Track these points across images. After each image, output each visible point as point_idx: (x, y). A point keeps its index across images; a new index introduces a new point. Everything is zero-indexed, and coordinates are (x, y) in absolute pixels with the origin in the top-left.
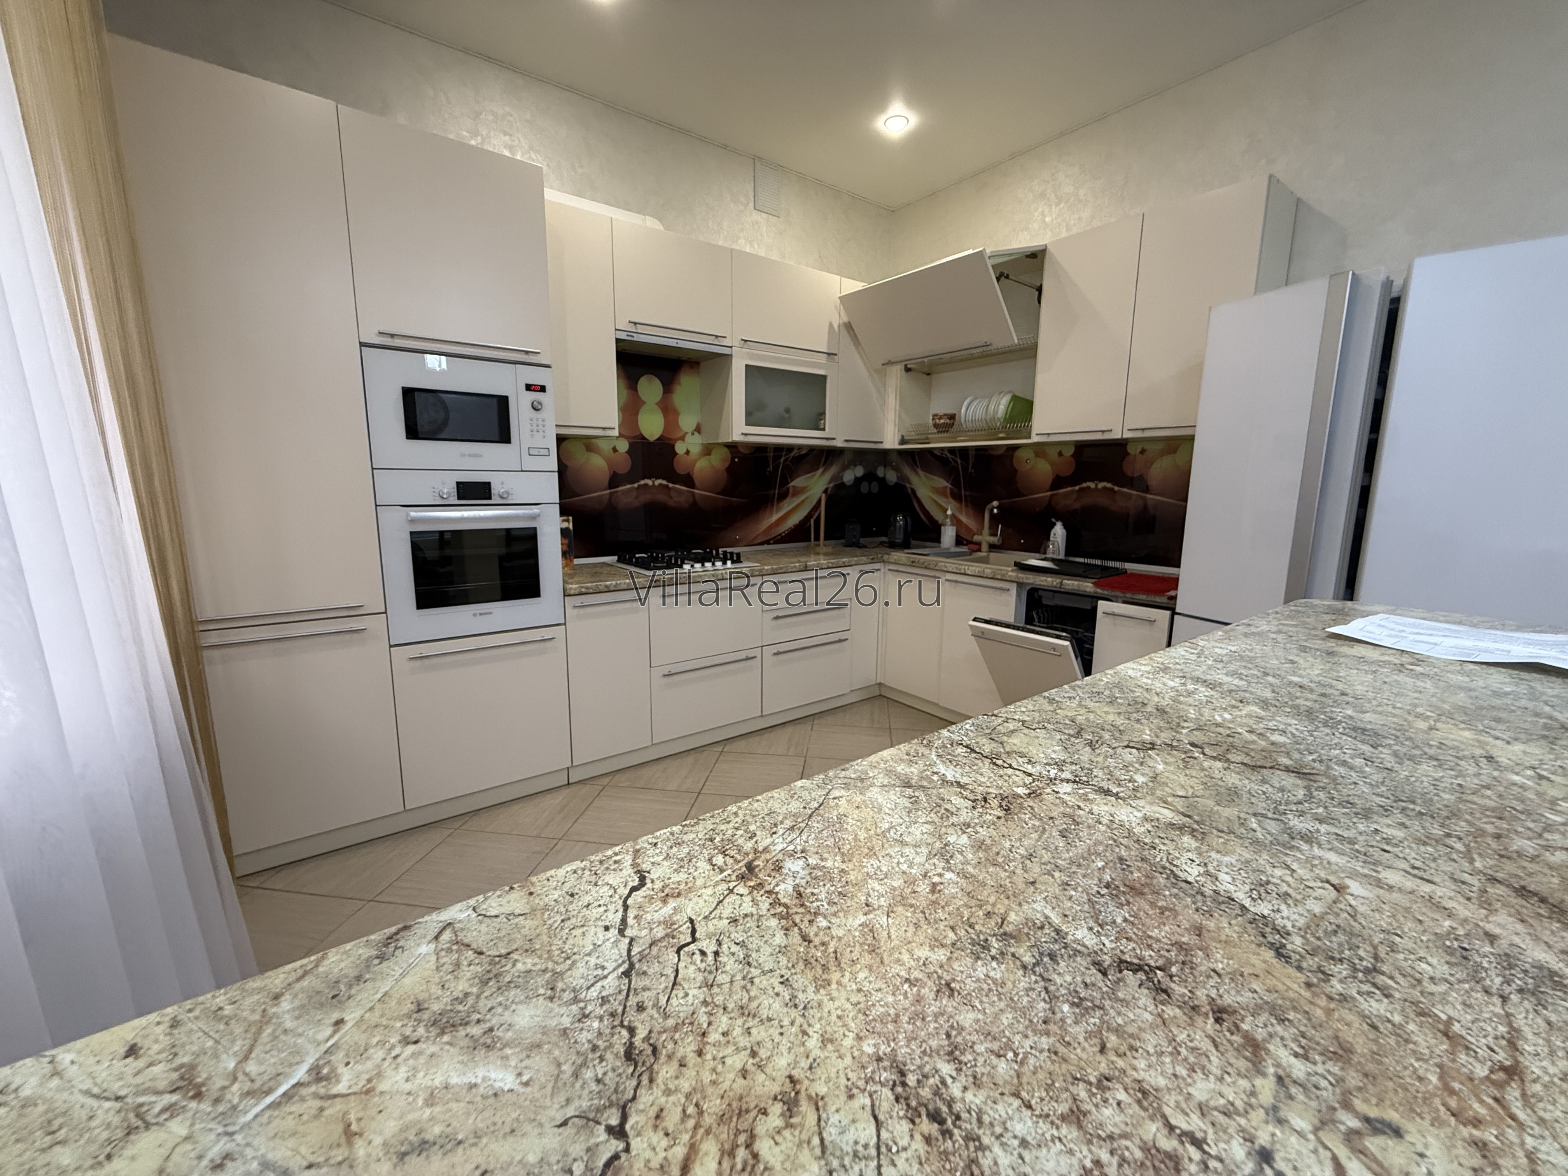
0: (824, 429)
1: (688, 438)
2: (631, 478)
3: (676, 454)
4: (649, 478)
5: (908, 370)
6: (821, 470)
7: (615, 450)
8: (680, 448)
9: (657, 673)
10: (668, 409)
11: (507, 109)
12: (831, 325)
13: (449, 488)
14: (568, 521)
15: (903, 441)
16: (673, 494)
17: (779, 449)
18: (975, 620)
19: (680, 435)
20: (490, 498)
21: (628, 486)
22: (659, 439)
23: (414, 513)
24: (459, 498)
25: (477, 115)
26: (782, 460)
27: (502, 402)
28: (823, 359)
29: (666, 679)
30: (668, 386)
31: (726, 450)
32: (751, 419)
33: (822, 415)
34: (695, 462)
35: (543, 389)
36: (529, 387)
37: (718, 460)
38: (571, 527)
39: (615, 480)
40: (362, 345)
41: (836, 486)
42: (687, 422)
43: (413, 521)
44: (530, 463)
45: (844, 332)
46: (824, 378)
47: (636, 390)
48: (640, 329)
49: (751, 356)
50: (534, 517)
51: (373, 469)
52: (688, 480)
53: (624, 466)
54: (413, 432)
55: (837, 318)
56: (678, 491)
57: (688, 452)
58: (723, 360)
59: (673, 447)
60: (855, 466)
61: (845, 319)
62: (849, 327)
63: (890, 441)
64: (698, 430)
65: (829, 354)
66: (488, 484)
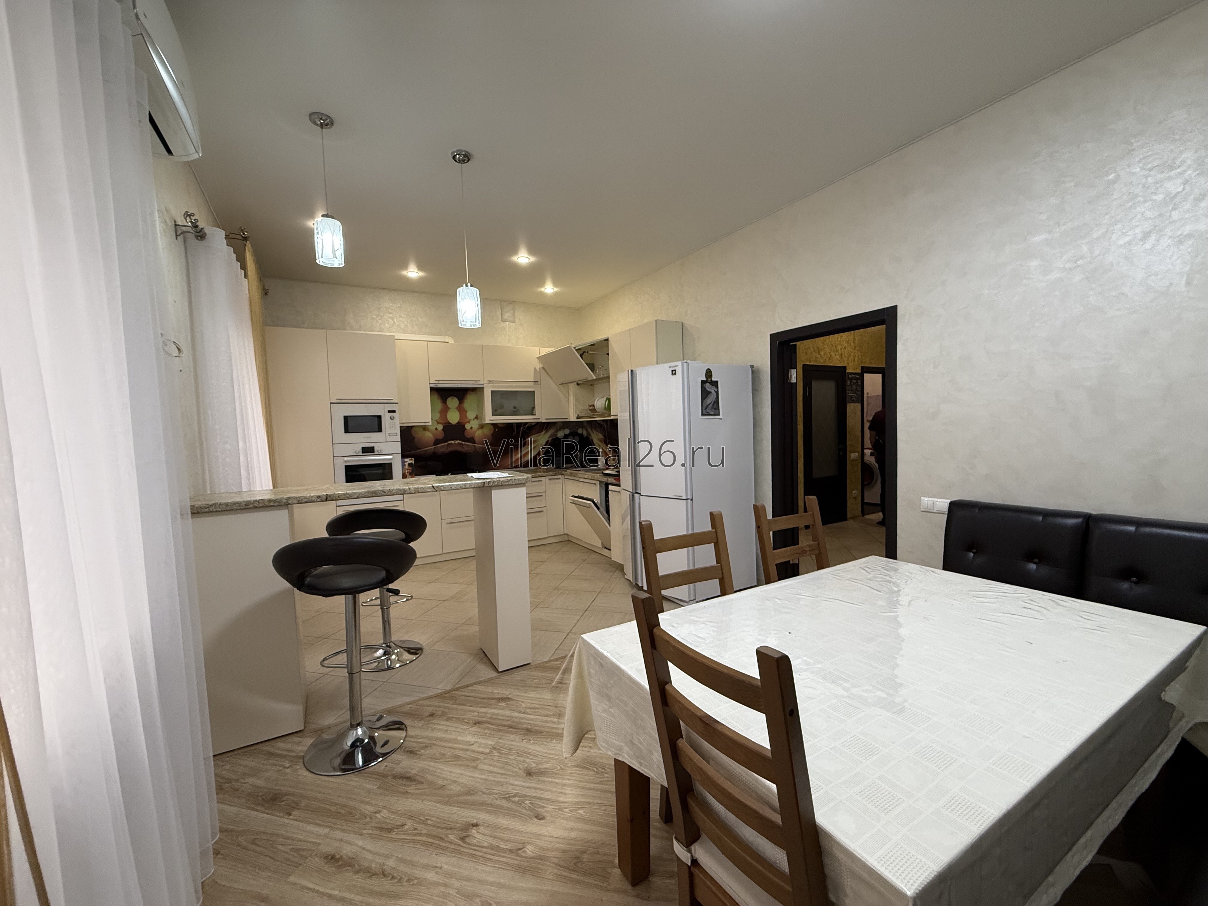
0: (535, 415)
1: (472, 422)
2: (445, 440)
3: (466, 429)
4: (453, 440)
5: (578, 384)
6: (544, 432)
7: (436, 429)
8: (468, 426)
9: (444, 522)
10: (461, 410)
11: (391, 305)
12: (535, 369)
13: (359, 449)
14: (412, 460)
15: (578, 417)
16: (464, 446)
17: (519, 425)
18: (573, 496)
19: (468, 420)
20: (374, 452)
21: (443, 444)
22: (457, 423)
23: (346, 459)
24: (363, 453)
25: (379, 309)
26: (522, 428)
27: (379, 417)
28: (532, 384)
29: (448, 525)
30: (461, 400)
31: (492, 426)
32: (495, 413)
33: (533, 408)
34: (475, 432)
35: (394, 411)
36: (389, 412)
37: (487, 431)
38: (413, 462)
39: (437, 442)
40: (331, 403)
41: (553, 439)
42: (471, 415)
43: (346, 461)
44: (389, 439)
45: (542, 371)
46: (534, 392)
47: (446, 403)
48: (440, 382)
49: (493, 387)
50: (390, 459)
51: (333, 444)
52: (472, 440)
53: (441, 436)
54: (347, 431)
55: (538, 366)
56: (468, 445)
57: (471, 428)
58: (482, 389)
59: (464, 426)
60: (564, 429)
61: (541, 366)
62: (543, 368)
63: (573, 418)
64: (476, 418)
65: (535, 382)
66: (373, 448)
